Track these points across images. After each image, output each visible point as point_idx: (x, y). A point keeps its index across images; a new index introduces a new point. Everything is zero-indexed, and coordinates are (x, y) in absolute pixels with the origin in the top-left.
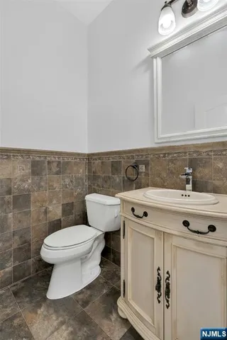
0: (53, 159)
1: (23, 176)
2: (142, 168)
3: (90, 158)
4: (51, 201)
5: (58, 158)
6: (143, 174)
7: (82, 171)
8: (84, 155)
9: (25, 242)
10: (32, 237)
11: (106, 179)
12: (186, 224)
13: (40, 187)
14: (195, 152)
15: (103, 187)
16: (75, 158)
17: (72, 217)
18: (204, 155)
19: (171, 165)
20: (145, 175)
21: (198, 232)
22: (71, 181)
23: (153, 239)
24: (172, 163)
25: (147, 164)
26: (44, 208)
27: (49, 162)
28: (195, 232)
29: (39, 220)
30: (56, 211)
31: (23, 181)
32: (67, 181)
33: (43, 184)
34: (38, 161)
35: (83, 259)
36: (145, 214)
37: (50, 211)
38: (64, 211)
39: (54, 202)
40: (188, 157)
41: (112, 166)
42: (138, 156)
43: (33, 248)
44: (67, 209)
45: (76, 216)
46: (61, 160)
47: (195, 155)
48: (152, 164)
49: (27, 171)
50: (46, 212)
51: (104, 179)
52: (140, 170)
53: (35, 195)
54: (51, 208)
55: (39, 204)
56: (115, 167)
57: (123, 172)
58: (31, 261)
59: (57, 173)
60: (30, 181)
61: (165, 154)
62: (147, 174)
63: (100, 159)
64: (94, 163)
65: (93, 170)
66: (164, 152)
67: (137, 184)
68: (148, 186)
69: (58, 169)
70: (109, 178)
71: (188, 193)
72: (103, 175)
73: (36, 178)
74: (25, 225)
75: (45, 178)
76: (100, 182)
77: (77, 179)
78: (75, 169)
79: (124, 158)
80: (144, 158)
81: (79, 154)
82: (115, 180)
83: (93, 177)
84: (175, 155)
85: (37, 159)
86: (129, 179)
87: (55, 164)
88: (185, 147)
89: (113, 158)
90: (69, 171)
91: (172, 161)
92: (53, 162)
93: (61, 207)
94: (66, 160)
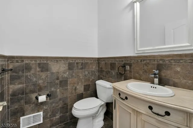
0: (79, 61)
1: (64, 70)
2: (128, 68)
3: (99, 60)
4: (78, 83)
5: (82, 61)
6: (128, 71)
7: (94, 68)
8: (96, 58)
9: (65, 104)
10: (69, 101)
11: (108, 73)
12: (151, 108)
13: (72, 76)
14: (161, 60)
15: (106, 77)
16: (91, 61)
17: (89, 92)
18: (167, 62)
19: (145, 68)
20: (129, 72)
21: (158, 114)
22: (89, 73)
23: (131, 113)
24: (146, 65)
25: (130, 66)
26: (75, 87)
27: (77, 63)
28: (156, 114)
29: (72, 93)
30: (81, 89)
31: (64, 73)
32: (87, 73)
33: (74, 74)
34: (71, 63)
35: (94, 116)
36: (126, 98)
37: (78, 89)
38: (85, 89)
39: (80, 84)
40: (156, 63)
41: (111, 65)
42: (125, 60)
43: (69, 107)
44: (87, 88)
45: (91, 92)
46: (83, 62)
47: (161, 62)
48: (133, 66)
49: (66, 68)
50: (75, 89)
51: (106, 72)
52: (127, 69)
53: (70, 81)
54: (78, 87)
55: (72, 85)
56: (113, 66)
57: (117, 69)
58: (68, 114)
59: (82, 69)
60: (67, 73)
61: (141, 60)
62: (130, 72)
63: (104, 61)
64: (101, 63)
65: (101, 67)
66: (141, 59)
67: (125, 77)
68: (131, 78)
69: (82, 67)
70: (109, 72)
71: (155, 86)
72: (106, 70)
73: (71, 71)
74: (65, 96)
75: (75, 72)
76: (104, 73)
77: (92, 71)
78: (90, 66)
79: (117, 61)
80: (129, 62)
81: (93, 58)
82: (112, 73)
83: (101, 71)
84: (148, 61)
85: (71, 62)
86: (120, 73)
87: (80, 64)
88: (154, 56)
89: (111, 61)
90: (87, 68)
91: (146, 64)
92: (79, 63)
93: (83, 87)
94: (86, 61)
